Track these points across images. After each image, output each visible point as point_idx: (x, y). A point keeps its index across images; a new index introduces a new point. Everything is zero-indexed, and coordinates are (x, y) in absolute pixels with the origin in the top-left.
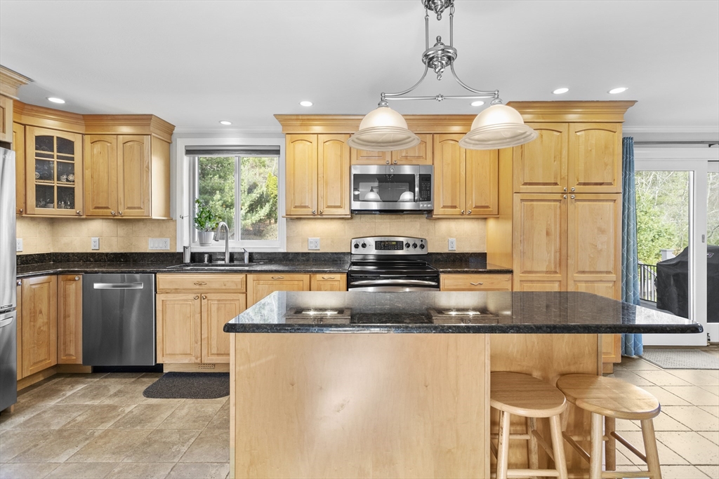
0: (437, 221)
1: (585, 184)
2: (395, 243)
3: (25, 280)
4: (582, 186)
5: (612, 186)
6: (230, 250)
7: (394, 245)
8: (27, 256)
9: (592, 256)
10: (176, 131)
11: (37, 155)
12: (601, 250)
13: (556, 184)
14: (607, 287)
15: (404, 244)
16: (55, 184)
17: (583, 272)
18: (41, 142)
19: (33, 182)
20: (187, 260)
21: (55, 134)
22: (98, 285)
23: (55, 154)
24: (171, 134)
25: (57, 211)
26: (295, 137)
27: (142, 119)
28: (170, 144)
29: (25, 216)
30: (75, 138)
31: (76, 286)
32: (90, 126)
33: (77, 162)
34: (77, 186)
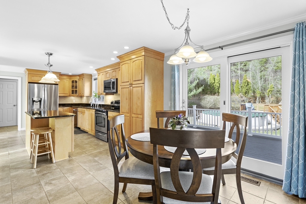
6: (97, 104)
9: (136, 108)
11: (72, 84)
12: (139, 106)
16: (74, 89)
17: (135, 114)
18: (73, 82)
19: (71, 89)
20: (91, 106)
21: (74, 80)
22: (74, 110)
23: (74, 84)
24: (92, 76)
25: (74, 95)
26: (99, 74)
27: (83, 75)
28: (92, 78)
29: (70, 96)
30: (77, 80)
31: (72, 110)
32: (79, 77)
33: (78, 85)
34: (78, 90)
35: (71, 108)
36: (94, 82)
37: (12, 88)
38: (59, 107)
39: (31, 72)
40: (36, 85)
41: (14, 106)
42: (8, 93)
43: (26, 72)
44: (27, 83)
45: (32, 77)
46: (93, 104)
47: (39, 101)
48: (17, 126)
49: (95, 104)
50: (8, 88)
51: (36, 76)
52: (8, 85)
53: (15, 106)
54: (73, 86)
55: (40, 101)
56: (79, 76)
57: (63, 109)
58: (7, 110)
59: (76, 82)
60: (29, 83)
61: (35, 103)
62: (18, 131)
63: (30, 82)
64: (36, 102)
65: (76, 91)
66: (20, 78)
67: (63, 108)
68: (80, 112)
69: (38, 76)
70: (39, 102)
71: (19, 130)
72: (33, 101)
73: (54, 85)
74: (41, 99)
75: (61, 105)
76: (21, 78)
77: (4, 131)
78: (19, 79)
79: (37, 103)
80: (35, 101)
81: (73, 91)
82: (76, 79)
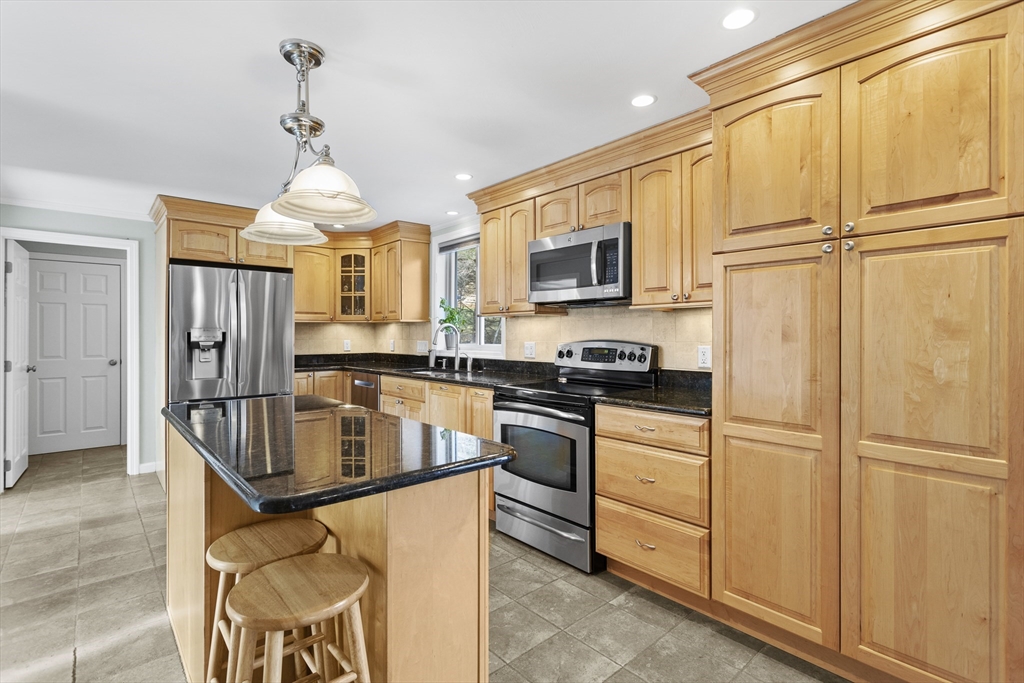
0: (680, 314)
1: (891, 208)
2: (606, 352)
3: (316, 373)
4: (884, 215)
5: (994, 199)
6: (460, 356)
7: (606, 355)
8: (353, 355)
9: (917, 398)
10: (432, 230)
11: (343, 272)
12: (948, 384)
13: (808, 221)
14: (970, 491)
15: (618, 352)
16: (352, 294)
17: (890, 439)
18: (346, 260)
19: (339, 294)
20: (432, 364)
21: (353, 252)
22: (357, 382)
23: (352, 269)
24: (429, 234)
25: (352, 317)
26: (487, 216)
27: (394, 226)
28: (429, 244)
29: (333, 321)
30: (365, 253)
31: (349, 381)
32: (374, 240)
33: (367, 275)
34: (367, 294)
35: (340, 373)
36: (439, 261)
37: (103, 290)
38: (296, 371)
39: (180, 212)
40: (197, 271)
41: (113, 363)
42: (85, 310)
43: (156, 216)
44: (164, 261)
45: (186, 236)
46: (438, 358)
47: (214, 347)
48: (122, 448)
49: (451, 361)
50: (85, 289)
51: (203, 232)
52: (85, 280)
53: (115, 364)
54: (346, 281)
55: (220, 346)
56: (374, 234)
57: (311, 379)
58: (85, 382)
59: (360, 260)
60: (173, 261)
61: (197, 352)
62: (125, 474)
63: (177, 256)
64: (203, 350)
65: (360, 302)
66: (135, 244)
67: (311, 374)
68: (390, 394)
69: (210, 233)
70: (214, 351)
71: (130, 471)
72: (192, 346)
73: (268, 274)
74: (224, 334)
75: (304, 363)
76: (137, 242)
77: (70, 478)
78: (128, 249)
79: (207, 355)
80: (196, 345)
81: (346, 301)
82: (361, 247)
